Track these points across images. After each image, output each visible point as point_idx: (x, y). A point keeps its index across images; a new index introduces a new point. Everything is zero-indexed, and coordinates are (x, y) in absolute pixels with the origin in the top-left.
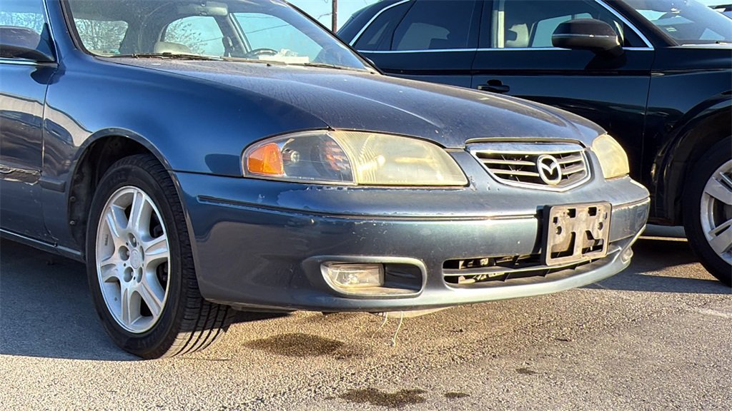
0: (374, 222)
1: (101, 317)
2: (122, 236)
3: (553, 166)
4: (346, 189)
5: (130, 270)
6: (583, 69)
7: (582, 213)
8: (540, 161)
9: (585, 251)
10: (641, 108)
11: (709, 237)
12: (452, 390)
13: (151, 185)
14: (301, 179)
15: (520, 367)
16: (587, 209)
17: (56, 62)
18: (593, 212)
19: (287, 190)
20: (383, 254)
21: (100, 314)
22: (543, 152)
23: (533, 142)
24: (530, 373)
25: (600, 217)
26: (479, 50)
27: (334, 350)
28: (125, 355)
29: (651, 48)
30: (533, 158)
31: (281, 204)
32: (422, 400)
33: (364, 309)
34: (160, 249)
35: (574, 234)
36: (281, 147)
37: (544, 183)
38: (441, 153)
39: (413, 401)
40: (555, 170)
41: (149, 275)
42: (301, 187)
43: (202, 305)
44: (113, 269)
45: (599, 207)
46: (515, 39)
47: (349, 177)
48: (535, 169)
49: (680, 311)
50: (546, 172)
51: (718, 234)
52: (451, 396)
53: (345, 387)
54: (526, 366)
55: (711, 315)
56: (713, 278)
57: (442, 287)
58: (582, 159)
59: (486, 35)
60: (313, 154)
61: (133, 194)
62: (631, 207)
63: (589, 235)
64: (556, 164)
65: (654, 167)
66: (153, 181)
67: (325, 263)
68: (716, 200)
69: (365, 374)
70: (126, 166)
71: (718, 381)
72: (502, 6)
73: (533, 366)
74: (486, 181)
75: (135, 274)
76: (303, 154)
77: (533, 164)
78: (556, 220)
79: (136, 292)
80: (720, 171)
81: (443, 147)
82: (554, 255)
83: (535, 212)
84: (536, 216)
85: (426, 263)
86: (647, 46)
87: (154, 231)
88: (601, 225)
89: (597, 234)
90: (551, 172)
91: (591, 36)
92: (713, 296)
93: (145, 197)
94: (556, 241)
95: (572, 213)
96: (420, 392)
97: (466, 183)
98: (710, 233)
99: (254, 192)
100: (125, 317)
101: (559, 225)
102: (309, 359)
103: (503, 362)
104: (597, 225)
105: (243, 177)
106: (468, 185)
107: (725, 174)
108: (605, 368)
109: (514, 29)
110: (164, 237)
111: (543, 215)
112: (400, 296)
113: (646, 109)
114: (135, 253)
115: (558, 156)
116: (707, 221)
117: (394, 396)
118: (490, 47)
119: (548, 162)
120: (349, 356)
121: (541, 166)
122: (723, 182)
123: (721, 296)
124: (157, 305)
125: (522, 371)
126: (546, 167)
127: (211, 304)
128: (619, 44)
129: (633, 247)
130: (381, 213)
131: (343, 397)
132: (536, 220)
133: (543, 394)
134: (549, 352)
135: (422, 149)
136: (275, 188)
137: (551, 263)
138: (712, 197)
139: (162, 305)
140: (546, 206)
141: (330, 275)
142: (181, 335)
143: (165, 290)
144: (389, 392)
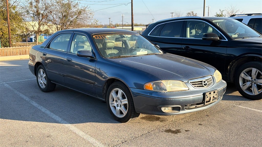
0: (172, 99)
1: (111, 114)
2: (116, 98)
3: (206, 83)
4: (165, 93)
5: (118, 105)
6: (210, 45)
7: (212, 93)
8: (203, 82)
9: (213, 100)
10: (224, 54)
11: (241, 87)
12: (186, 129)
13: (123, 89)
14: (156, 91)
15: (199, 123)
16: (213, 92)
17: (96, 58)
18: (214, 92)
19: (154, 93)
20: (173, 105)
21: (111, 113)
22: (203, 80)
23: (201, 77)
24: (201, 125)
25: (216, 93)
26: (183, 38)
27: (159, 119)
28: (117, 122)
29: (227, 40)
30: (201, 82)
31: (153, 96)
32: (181, 132)
33: (169, 115)
34: (126, 101)
35: (210, 98)
36: (152, 84)
37: (204, 87)
38: (183, 83)
39: (179, 132)
40: (206, 84)
41: (123, 107)
42: (157, 92)
43: (135, 113)
44: (114, 104)
45: (215, 91)
46: (192, 33)
47: (166, 90)
48: (202, 84)
49: (234, 106)
50: (204, 84)
51: (243, 86)
52: (186, 131)
53: (164, 129)
54: (200, 123)
55: (241, 108)
56: (241, 95)
57: (184, 110)
58: (212, 79)
59: (185, 34)
60: (158, 85)
61: (118, 90)
62: (222, 89)
63: (214, 97)
64: (206, 82)
65: (229, 66)
66: (124, 88)
67: (162, 107)
68: (243, 78)
69: (167, 126)
70: (117, 84)
71: (241, 126)
72: (189, 26)
73: (202, 123)
74: (192, 88)
75: (119, 105)
76: (156, 85)
77: (201, 83)
78: (207, 95)
79: (120, 109)
80: (244, 71)
81: (183, 82)
82: (207, 102)
83: (202, 94)
84: (203, 95)
85: (181, 106)
86: (226, 40)
87: (123, 97)
88: (216, 95)
89: (215, 96)
90: (205, 84)
91: (212, 38)
92: (242, 101)
93: (121, 91)
94: (207, 99)
95: (210, 93)
96: (180, 130)
97: (188, 89)
98: (241, 86)
99: (147, 93)
100: (117, 114)
101: (207, 96)
102: (155, 122)
103: (195, 122)
104: (215, 95)
105: (144, 90)
106: (189, 90)
107: (245, 72)
108: (217, 123)
109: (192, 31)
110: (126, 99)
111: (204, 94)
112: (176, 112)
113: (226, 54)
114: (119, 101)
115: (206, 80)
116: (241, 83)
117: (175, 131)
118: (186, 37)
119: (204, 82)
120: (163, 121)
121: (203, 83)
122: (244, 74)
123: (244, 101)
124: (125, 112)
125: (200, 124)
126: (204, 83)
127: (138, 113)
128: (219, 39)
129: (223, 95)
130: (173, 97)
131: (165, 131)
132: (203, 96)
133: (205, 130)
134: (205, 119)
135: (180, 83)
136: (151, 92)
137: (206, 104)
138: (242, 77)
139: (126, 113)
140: (205, 93)
141: (163, 109)
142: (130, 119)
143: (127, 110)
144: (174, 130)
